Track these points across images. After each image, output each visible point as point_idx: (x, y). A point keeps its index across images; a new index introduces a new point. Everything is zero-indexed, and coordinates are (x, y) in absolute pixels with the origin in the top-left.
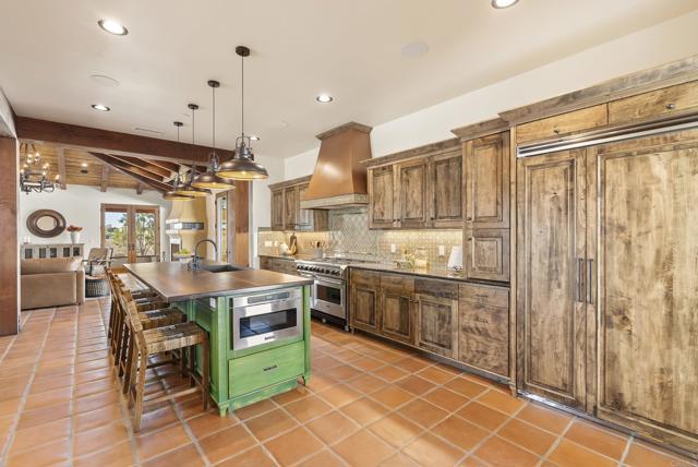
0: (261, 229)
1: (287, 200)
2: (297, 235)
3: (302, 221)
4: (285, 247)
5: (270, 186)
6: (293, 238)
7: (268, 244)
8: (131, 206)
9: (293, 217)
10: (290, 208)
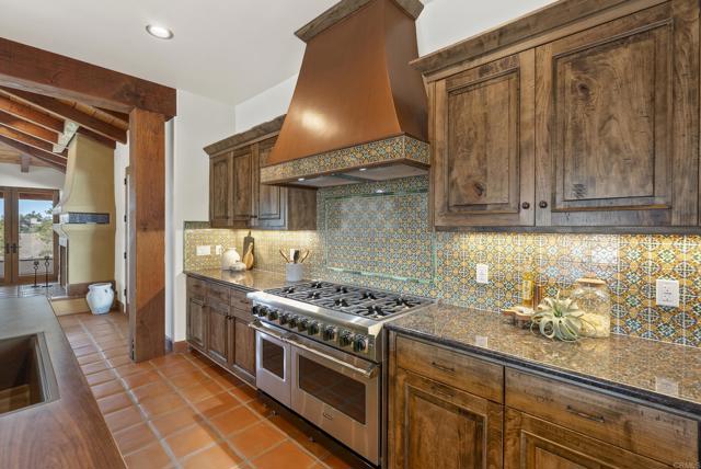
0: (188, 225)
1: (236, 173)
2: (256, 235)
3: (264, 210)
4: (234, 257)
5: (206, 149)
6: (249, 240)
7: (203, 251)
8: (11, 189)
9: (248, 203)
10: (242, 186)
